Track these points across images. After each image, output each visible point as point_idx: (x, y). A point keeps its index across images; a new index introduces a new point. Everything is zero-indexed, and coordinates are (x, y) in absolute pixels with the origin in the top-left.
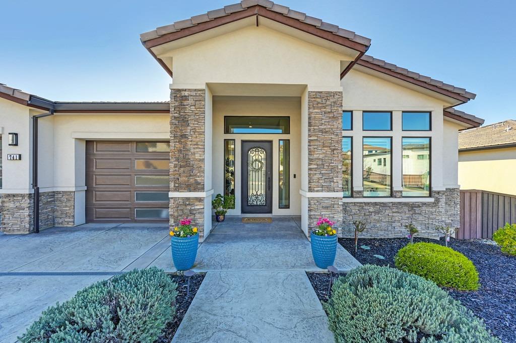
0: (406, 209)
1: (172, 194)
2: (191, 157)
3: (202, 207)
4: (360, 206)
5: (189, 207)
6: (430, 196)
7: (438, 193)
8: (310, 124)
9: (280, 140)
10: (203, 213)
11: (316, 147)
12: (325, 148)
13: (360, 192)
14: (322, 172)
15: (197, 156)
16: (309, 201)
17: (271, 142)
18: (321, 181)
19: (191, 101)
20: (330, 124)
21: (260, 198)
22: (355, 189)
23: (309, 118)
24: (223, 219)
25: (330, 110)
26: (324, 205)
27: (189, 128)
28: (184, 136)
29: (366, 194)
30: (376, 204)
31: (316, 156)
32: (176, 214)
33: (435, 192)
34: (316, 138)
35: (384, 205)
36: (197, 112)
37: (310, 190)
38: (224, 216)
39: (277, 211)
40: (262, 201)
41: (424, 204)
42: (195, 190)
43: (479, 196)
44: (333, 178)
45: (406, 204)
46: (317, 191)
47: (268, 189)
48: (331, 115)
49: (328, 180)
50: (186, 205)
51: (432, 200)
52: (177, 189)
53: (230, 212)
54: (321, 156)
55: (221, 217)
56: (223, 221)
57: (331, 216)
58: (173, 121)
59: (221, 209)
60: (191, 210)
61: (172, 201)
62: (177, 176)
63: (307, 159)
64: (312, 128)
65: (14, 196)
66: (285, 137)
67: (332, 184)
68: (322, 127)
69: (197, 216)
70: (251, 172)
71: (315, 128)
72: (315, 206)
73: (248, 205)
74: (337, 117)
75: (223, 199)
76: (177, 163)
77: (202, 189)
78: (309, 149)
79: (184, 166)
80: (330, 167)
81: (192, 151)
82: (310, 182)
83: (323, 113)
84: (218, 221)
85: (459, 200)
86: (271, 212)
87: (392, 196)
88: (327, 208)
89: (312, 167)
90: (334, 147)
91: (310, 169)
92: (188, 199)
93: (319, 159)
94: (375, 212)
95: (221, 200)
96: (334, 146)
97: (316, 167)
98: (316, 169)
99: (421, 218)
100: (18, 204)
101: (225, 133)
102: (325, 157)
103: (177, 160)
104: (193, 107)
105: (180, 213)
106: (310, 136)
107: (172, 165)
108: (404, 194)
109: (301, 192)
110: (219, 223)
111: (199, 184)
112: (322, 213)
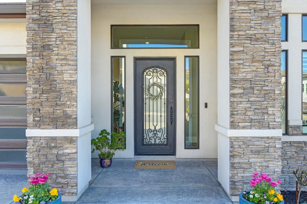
1: (29, 132)
2: (58, 78)
3: (74, 151)
4: (297, 147)
5: (55, 151)
8: (232, 29)
9: (185, 57)
10: (76, 159)
11: (241, 62)
12: (254, 64)
13: (298, 127)
14: (251, 99)
15: (66, 77)
16: (231, 143)
17: (173, 59)
18: (249, 113)
20: (263, 27)
21: (159, 134)
22: (291, 123)
23: (232, 19)
24: (109, 163)
25: (262, 7)
26: (254, 148)
27: (54, 35)
28: (46, 47)
31: (241, 76)
32: (36, 161)
34: (242, 49)
36: (65, 11)
37: (233, 125)
38: (111, 159)
39: (182, 153)
40: (162, 138)
42: (64, 126)
44: (267, 108)
46: (244, 128)
47: (169, 123)
48: (265, 14)
49: (260, 111)
50: (51, 148)
52: (38, 125)
53: (119, 154)
54: (249, 76)
55: (107, 162)
56: (109, 166)
57: (264, 164)
58: (31, 25)
59: (106, 150)
60: (57, 155)
61: (30, 142)
62: (37, 106)
63: (229, 79)
64: (236, 33)
66: (193, 52)
67: (266, 117)
68: (251, 32)
69: (68, 164)
70: (147, 101)
71: (240, 33)
72: (240, 150)
73: (143, 145)
74: (273, 17)
75: (109, 137)
76: (36, 86)
77: (74, 125)
78: (231, 65)
79: (48, 92)
80: (263, 92)
81: (59, 68)
82: (232, 114)
83: (253, 11)
84: (102, 166)
86: (174, 154)
88: (258, 152)
89: (236, 91)
90: (268, 63)
91: (232, 95)
92: (54, 139)
93: (247, 80)
95: (107, 139)
96: (269, 60)
97: (241, 91)
98: (241, 95)
101: (112, 48)
102: (256, 76)
103: (38, 82)
104: (59, 4)
105: (43, 159)
106: (232, 45)
107: (30, 90)
109: (217, 128)
110: (104, 170)
111: (69, 117)
112: (251, 160)
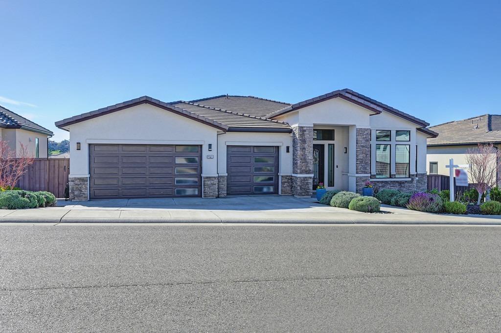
0: (397, 184)
3: (309, 181)
5: (306, 181)
6: (409, 177)
7: (413, 175)
8: (357, 143)
9: (329, 144)
10: (309, 184)
11: (359, 153)
12: (363, 154)
13: (375, 175)
14: (362, 165)
16: (356, 178)
17: (323, 146)
18: (361, 169)
19: (307, 132)
20: (365, 143)
21: (316, 180)
22: (372, 174)
23: (357, 140)
25: (365, 137)
27: (306, 144)
28: (304, 148)
29: (377, 177)
30: (382, 182)
31: (359, 158)
33: (411, 175)
34: (359, 149)
35: (386, 182)
36: (310, 137)
37: (357, 173)
41: (406, 181)
42: (309, 173)
43: (440, 178)
44: (366, 168)
45: (397, 182)
46: (360, 173)
47: (321, 175)
48: (366, 139)
49: (364, 168)
51: (410, 179)
52: (301, 173)
54: (361, 158)
58: (300, 141)
61: (299, 179)
62: (301, 167)
63: (356, 159)
65: (210, 177)
66: (331, 142)
67: (365, 170)
71: (359, 145)
72: (359, 180)
74: (368, 140)
76: (301, 161)
82: (357, 169)
83: (363, 138)
85: (426, 180)
87: (390, 177)
88: (363, 181)
89: (358, 162)
90: (367, 154)
91: (357, 164)
92: (306, 177)
94: (382, 186)
98: (359, 164)
99: (404, 189)
100: (212, 182)
102: (363, 158)
103: (301, 159)
104: (308, 135)
105: (302, 184)
106: (357, 148)
108: (397, 176)
111: (310, 170)
112: (362, 183)
